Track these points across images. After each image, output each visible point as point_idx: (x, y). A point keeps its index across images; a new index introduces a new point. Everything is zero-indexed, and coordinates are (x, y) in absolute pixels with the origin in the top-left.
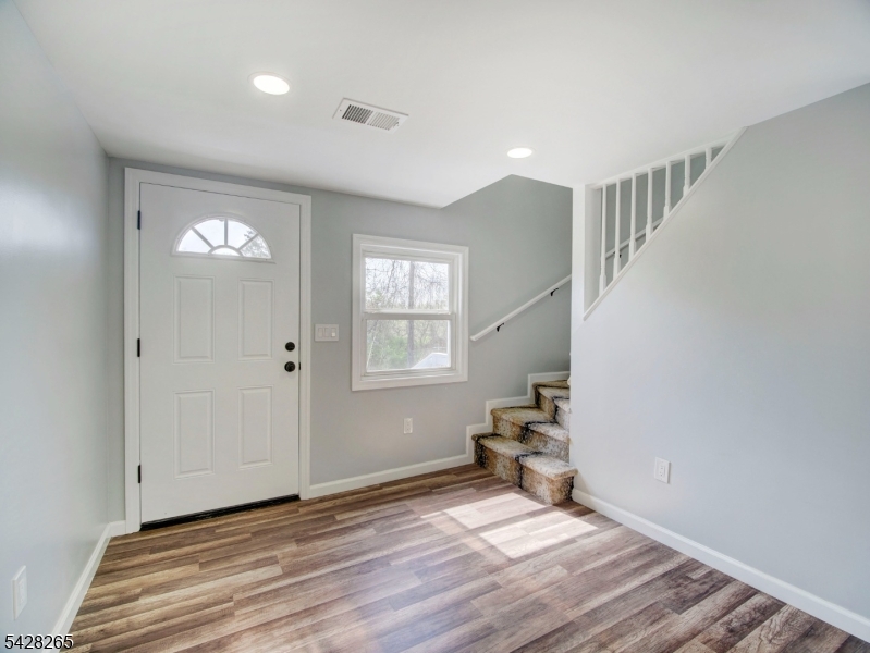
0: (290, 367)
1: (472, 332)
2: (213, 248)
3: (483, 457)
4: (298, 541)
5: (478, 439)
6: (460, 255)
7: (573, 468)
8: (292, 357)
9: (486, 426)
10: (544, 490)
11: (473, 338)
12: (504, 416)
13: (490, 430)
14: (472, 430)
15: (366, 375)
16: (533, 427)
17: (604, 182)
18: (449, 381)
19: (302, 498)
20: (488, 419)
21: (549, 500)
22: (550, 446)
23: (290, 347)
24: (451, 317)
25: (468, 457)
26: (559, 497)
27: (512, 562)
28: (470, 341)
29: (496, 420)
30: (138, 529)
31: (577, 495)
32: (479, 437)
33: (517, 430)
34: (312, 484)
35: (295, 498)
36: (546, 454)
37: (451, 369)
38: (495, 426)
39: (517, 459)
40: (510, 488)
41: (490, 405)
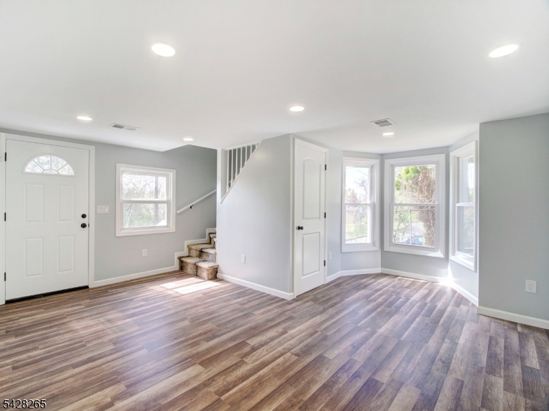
0: (84, 226)
1: (177, 209)
2: (44, 170)
3: (182, 266)
4: (91, 299)
5: (180, 258)
6: (172, 174)
7: (217, 264)
8: (85, 221)
9: (185, 253)
10: (205, 274)
11: (178, 212)
12: (193, 247)
13: (187, 255)
14: (177, 255)
15: (123, 229)
16: (203, 250)
17: (228, 149)
18: (166, 232)
19: (90, 287)
20: (186, 250)
21: (206, 278)
22: (210, 258)
23: (84, 216)
24: (167, 202)
25: (176, 267)
26: (210, 277)
27: (183, 295)
28: (177, 213)
29: (190, 249)
30: (4, 303)
31: (219, 275)
32: (181, 257)
33: (198, 253)
34: (95, 280)
35: (87, 287)
36: (209, 261)
37: (167, 226)
38: (189, 252)
39: (195, 264)
40: (192, 277)
41: (187, 243)
